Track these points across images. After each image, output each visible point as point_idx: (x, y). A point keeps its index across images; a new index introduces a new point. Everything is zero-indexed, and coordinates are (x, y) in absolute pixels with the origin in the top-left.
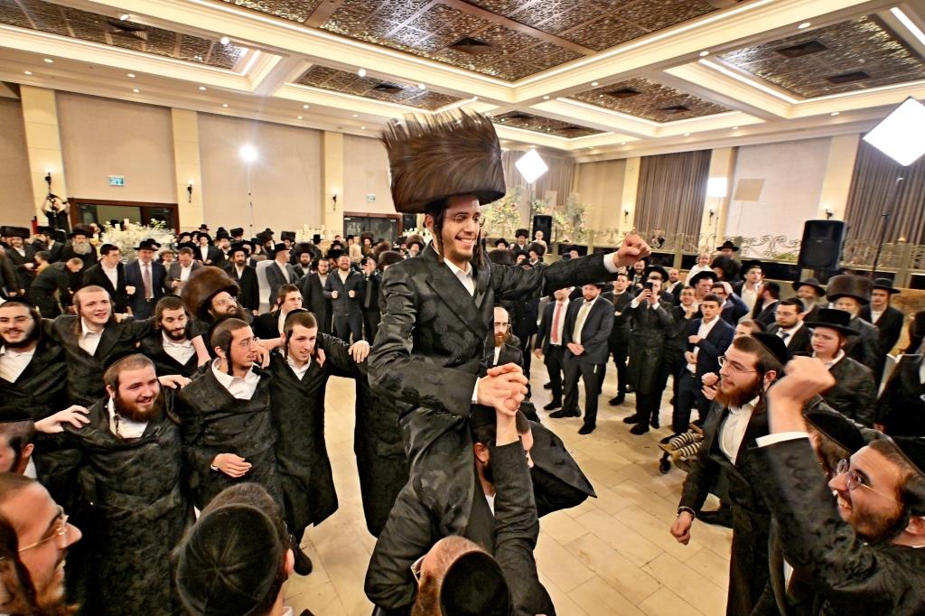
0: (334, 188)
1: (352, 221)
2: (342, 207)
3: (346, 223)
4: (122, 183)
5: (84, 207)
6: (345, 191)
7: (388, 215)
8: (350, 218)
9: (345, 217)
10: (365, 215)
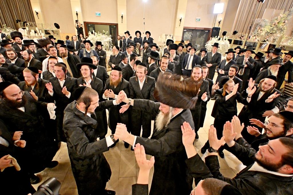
0: (181, 15)
1: (187, 31)
2: (184, 24)
3: (184, 32)
4: (100, 15)
5: (90, 25)
6: (186, 17)
7: (205, 28)
8: (186, 30)
9: (184, 29)
10: (194, 29)
